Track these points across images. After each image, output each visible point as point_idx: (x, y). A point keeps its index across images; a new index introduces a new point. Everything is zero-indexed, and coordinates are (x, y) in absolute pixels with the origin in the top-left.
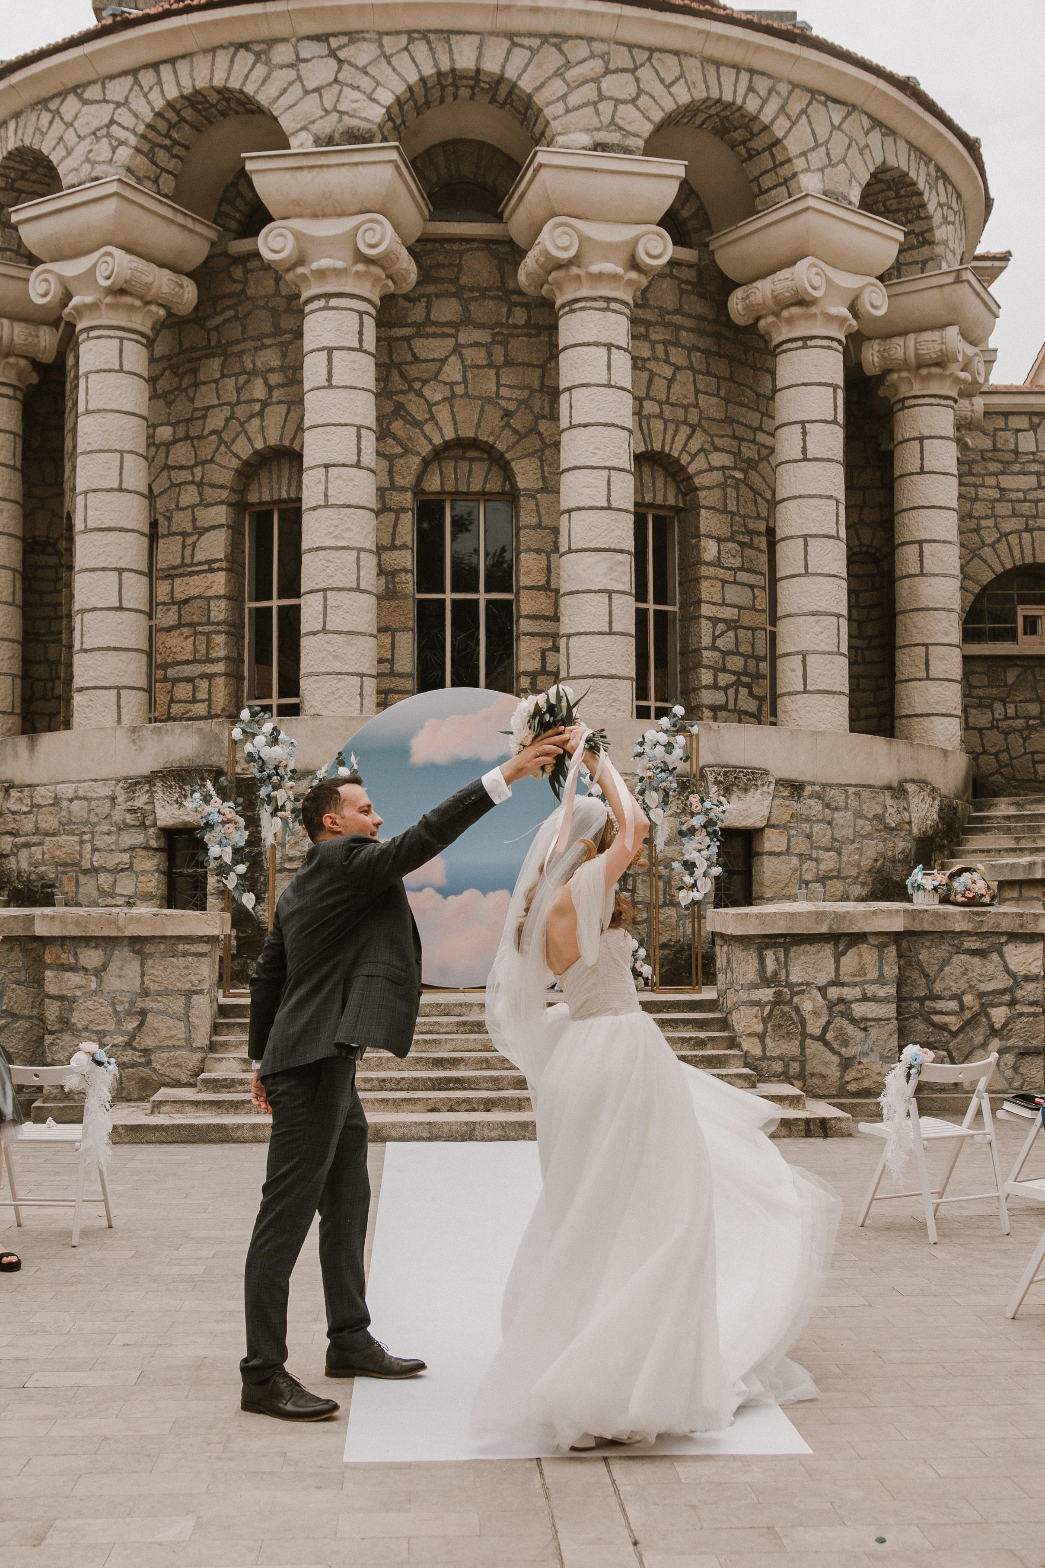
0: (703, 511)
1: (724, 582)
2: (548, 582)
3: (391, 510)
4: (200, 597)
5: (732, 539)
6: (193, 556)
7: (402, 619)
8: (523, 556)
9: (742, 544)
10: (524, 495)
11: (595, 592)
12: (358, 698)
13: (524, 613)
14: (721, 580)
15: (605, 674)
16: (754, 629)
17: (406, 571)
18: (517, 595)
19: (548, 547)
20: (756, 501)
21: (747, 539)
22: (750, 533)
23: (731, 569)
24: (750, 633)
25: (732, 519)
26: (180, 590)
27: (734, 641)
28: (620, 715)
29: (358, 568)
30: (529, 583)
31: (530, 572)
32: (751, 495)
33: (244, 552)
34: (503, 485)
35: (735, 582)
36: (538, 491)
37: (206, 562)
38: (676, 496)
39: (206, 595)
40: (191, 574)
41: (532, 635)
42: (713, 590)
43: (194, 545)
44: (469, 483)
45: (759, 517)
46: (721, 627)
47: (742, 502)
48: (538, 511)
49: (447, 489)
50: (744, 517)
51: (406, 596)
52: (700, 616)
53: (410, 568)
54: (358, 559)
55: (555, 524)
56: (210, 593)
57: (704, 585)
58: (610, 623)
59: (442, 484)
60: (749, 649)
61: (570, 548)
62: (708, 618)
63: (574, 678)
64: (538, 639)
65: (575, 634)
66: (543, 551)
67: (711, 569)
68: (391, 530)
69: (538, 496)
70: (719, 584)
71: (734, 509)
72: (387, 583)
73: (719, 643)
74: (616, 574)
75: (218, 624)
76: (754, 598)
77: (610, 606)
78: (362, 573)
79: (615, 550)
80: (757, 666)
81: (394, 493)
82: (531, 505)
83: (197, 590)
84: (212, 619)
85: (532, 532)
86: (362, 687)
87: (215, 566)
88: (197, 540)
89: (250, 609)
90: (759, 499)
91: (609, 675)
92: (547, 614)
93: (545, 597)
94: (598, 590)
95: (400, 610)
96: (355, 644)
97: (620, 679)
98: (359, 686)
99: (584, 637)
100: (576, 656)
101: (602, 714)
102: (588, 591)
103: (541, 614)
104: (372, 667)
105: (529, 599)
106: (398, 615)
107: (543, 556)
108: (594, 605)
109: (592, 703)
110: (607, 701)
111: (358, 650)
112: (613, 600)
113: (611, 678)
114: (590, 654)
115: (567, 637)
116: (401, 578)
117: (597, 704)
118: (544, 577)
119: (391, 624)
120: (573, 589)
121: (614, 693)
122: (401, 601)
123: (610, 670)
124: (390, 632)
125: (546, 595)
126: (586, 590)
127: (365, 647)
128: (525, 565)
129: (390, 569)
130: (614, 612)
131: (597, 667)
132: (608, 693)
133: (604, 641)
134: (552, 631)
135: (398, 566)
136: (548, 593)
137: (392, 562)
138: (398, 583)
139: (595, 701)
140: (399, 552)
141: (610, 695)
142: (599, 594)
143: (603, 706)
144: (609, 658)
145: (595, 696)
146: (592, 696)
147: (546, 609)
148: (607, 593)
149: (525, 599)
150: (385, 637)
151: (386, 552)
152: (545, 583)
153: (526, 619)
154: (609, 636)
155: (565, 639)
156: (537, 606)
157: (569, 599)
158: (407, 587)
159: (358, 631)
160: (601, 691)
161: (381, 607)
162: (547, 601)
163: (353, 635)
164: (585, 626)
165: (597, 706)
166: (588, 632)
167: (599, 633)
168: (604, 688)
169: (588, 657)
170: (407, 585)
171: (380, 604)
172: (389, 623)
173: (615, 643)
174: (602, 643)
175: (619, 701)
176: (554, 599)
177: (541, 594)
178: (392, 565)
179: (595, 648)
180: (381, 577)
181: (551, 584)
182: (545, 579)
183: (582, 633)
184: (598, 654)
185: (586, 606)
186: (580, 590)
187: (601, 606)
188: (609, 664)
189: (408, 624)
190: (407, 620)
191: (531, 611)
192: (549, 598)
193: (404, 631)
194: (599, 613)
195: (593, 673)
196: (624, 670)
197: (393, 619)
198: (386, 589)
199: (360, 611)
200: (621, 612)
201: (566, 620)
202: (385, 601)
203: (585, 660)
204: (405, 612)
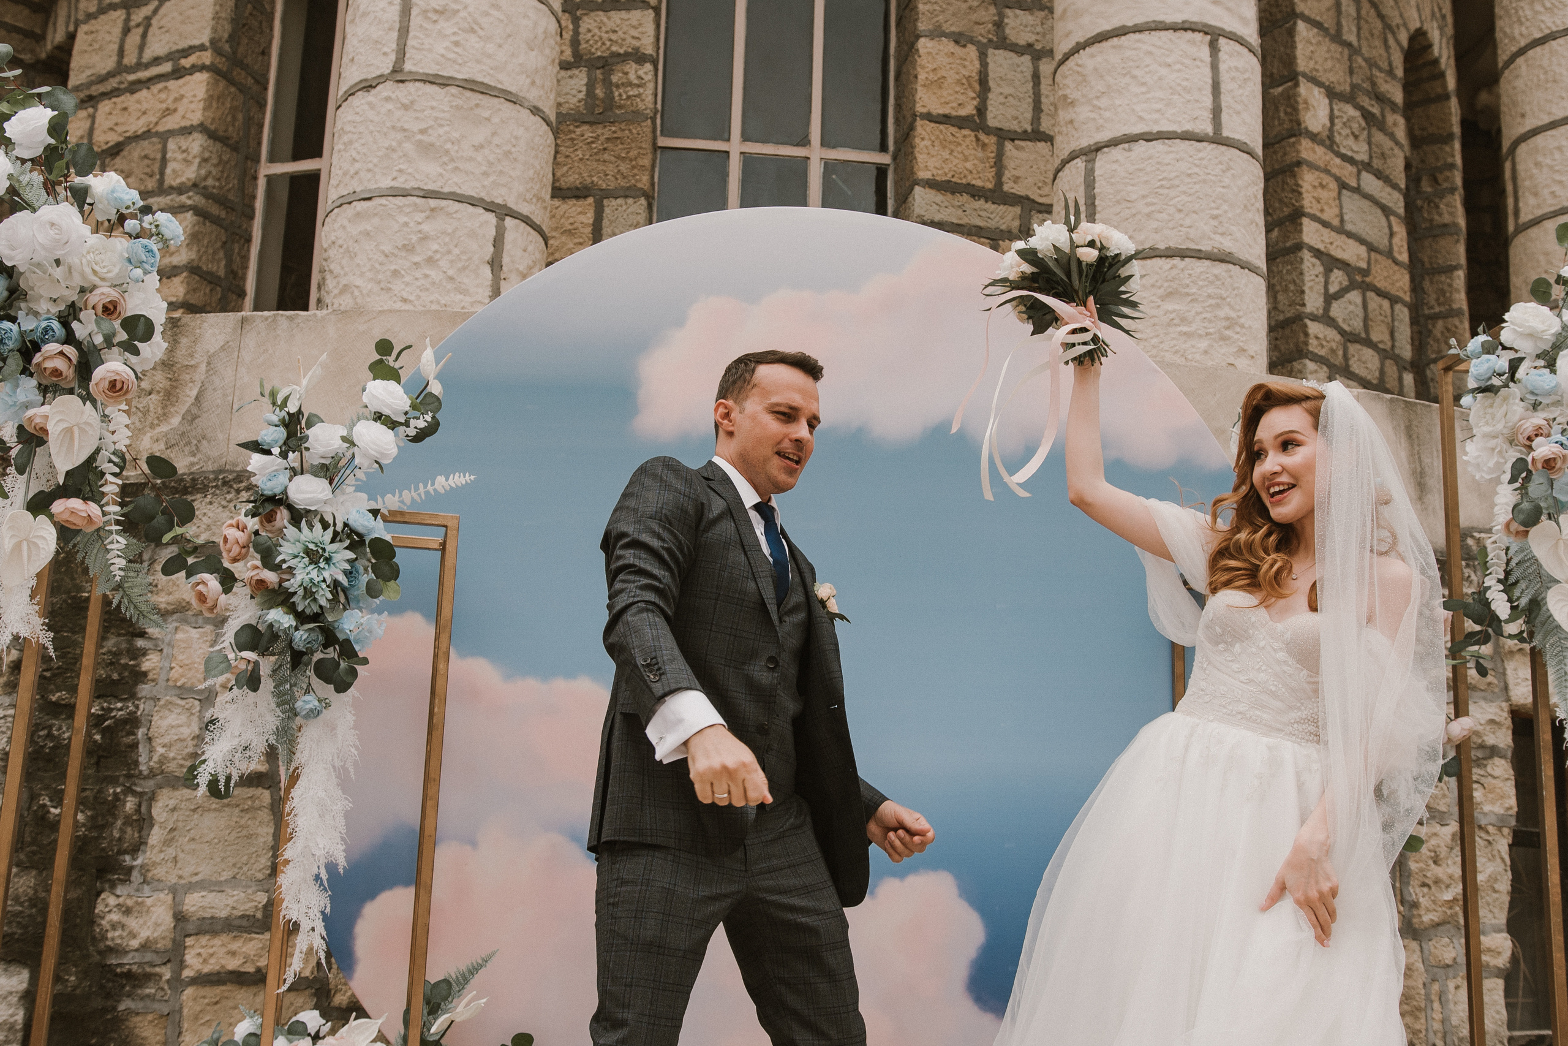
0: (1301, 26)
1: (1343, 186)
2: (981, 110)
4: (147, 134)
5: (1349, 98)
6: (142, 48)
7: (624, 167)
8: (923, 44)
9: (1367, 115)
11: (1175, 28)
12: (487, 272)
13: (923, 174)
14: (1337, 179)
15: (1205, 246)
16: (1394, 300)
17: (640, 58)
18: (901, 156)
19: (983, 32)
20: (1386, 41)
21: (1376, 110)
22: (1380, 98)
23: (1351, 161)
24: (1386, 304)
25: (1350, 59)
26: (109, 124)
27: (1361, 314)
30: (938, 109)
31: (939, 83)
32: (1379, 25)
33: (266, 53)
35: (1357, 190)
37: (170, 57)
39: (161, 128)
40: (134, 87)
42: (1324, 194)
43: (147, 22)
45: (1390, 72)
46: (1338, 278)
47: (1365, 33)
50: (1371, 63)
51: (636, 116)
52: (1299, 247)
53: (649, 50)
56: (172, 123)
57: (1308, 180)
58: (1217, 112)
60: (1386, 337)
62: (1318, 253)
65: (1114, 143)
67: (1320, 150)
70: (1333, 185)
71: (1352, 38)
72: (590, 86)
73: (1337, 310)
75: (180, 190)
76: (1392, 234)
77: (1215, 67)
80: (1400, 379)
83: (143, 121)
84: (170, 180)
86: (498, 242)
87: (186, 63)
88: (155, 11)
89: (270, 179)
90: (1391, 41)
91: (1216, 251)
92: (978, 183)
93: (974, 144)
94: (1187, 26)
95: (621, 146)
96: (488, 119)
97: (1242, 268)
98: (492, 240)
99: (1141, 147)
100: (1118, 202)
101: (1197, 357)
102: (1153, 26)
103: (964, 181)
104: (534, 200)
105: (937, 143)
106: (613, 159)
107: (972, 51)
108: (1169, 60)
109: (1169, 325)
110: (1210, 321)
111: (497, 140)
112: (1222, 55)
113: (1222, 261)
114: (1161, 191)
115: (1084, 158)
116: (626, 74)
117: (1185, 329)
118: (974, 98)
119: (595, 179)
120: (1107, 27)
121: (1229, 304)
122: (623, 126)
123: (1218, 237)
124: (591, 200)
125: (978, 139)
126: (1147, 23)
127: (516, 138)
128: (931, 66)
129: (599, 54)
130: (1224, 87)
131: (1181, 226)
132: (1213, 302)
133: (1201, 159)
134: (992, 224)
135: (621, 46)
136: (982, 137)
137: (605, 36)
138: (618, 86)
139: (1175, 321)
140: (623, 14)
141: (1218, 306)
142: (1189, 35)
143: (1200, 336)
144: (1213, 205)
145: (1177, 307)
146: (1169, 306)
147: (978, 173)
148: (1209, 37)
149: (927, 143)
150: (580, 209)
151: (592, 14)
152: (974, 112)
153: (928, 190)
154: (1214, 146)
155: (1079, 164)
156: (956, 161)
157: (1092, 56)
158: (639, 95)
159: (499, 86)
160: (1193, 294)
161: (572, 139)
162: (980, 154)
163: (482, 93)
164: (1141, 118)
165: (1185, 333)
166: (1150, 133)
167: (1187, 136)
168: (1202, 287)
169: (1154, 201)
170: (641, 90)
171: (570, 132)
172: (591, 176)
173: (1229, 168)
174: (1197, 166)
175: (1242, 326)
176: (994, 148)
177: (965, 136)
178: (604, 44)
179: (1177, 176)
180: (576, 72)
181: (990, 115)
182: (975, 103)
183: (1131, 139)
184: (1185, 193)
185: (1147, 66)
186: (1130, 24)
187: (1198, 67)
188: (1215, 223)
189: (637, 181)
190: (635, 171)
191: (940, 172)
192: (984, 146)
193: (626, 197)
194: (1185, 83)
195: (1172, 244)
196: (1250, 246)
197: (601, 167)
198: (586, 100)
199: (509, 36)
200: (1241, 91)
201: (1083, 113)
202: (578, 131)
203: (1147, 210)
204: (632, 154)
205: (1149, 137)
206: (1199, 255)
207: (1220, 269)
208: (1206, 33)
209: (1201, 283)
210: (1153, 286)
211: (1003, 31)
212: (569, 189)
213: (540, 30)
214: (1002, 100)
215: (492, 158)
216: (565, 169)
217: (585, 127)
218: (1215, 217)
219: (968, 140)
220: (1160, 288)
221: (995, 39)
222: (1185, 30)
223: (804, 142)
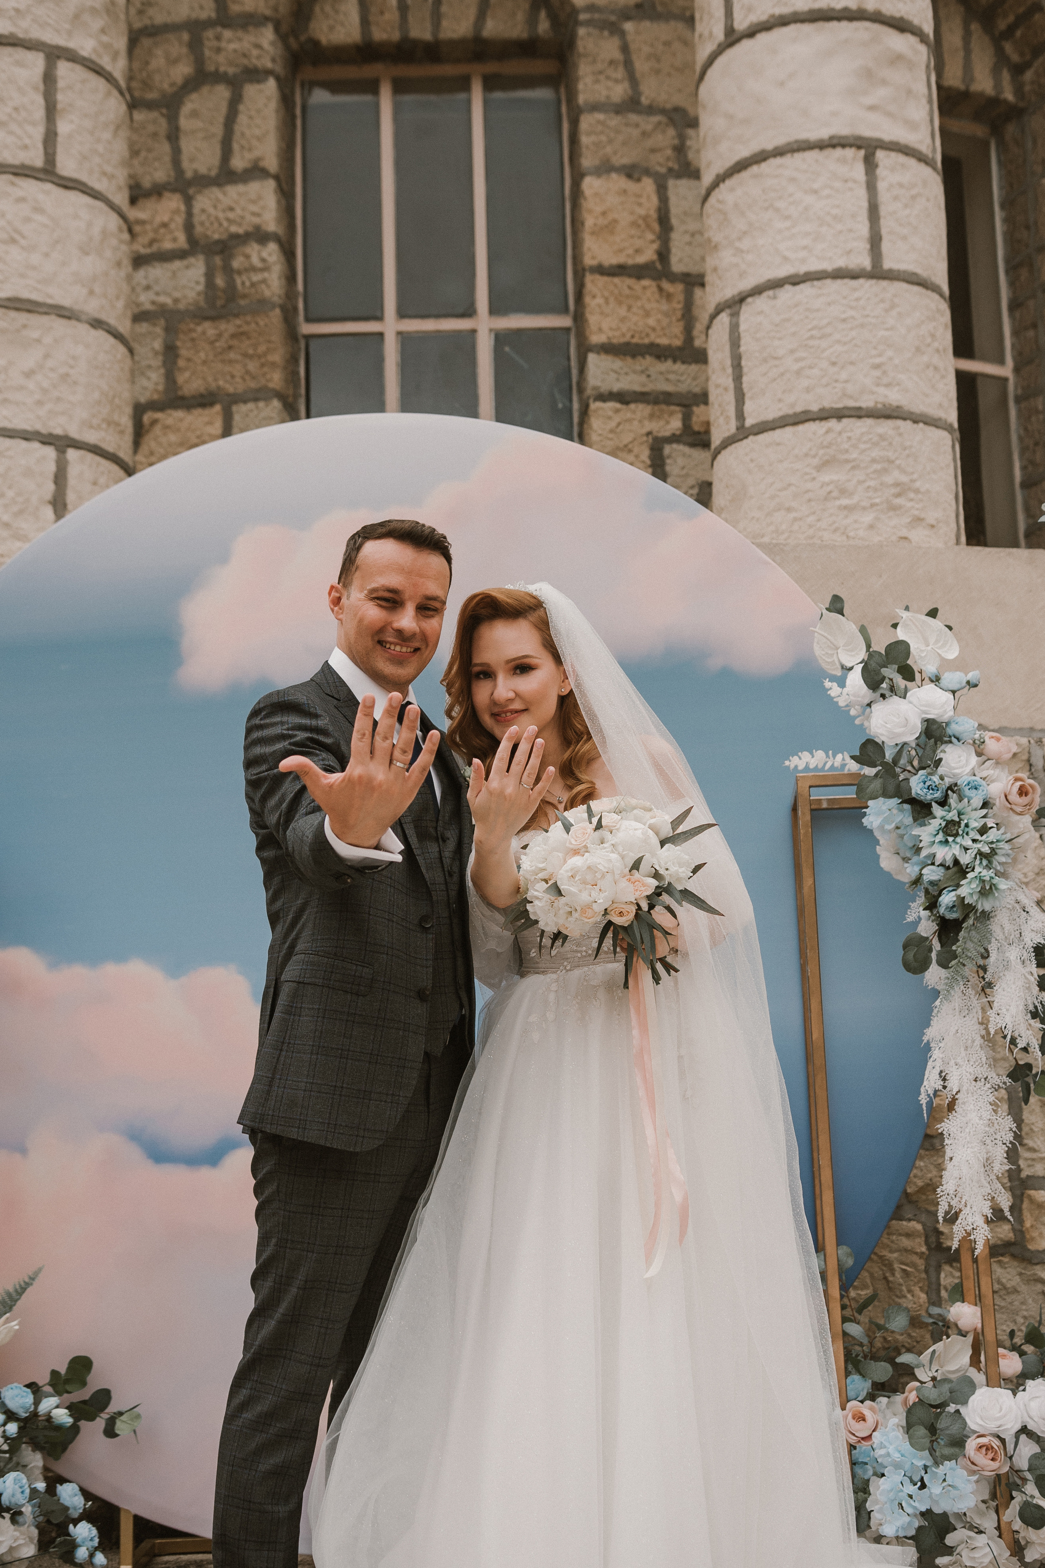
2: (663, 255)
3: (218, 78)
7: (252, 366)
8: (590, 185)
10: (589, 23)
11: (821, 146)
12: (48, 511)
13: (596, 339)
15: (866, 402)
17: (260, 236)
18: (579, 318)
19: (660, 161)
28: (918, 535)
29: (51, 110)
30: (610, 259)
31: (610, 228)
34: (532, 21)
36: (626, 15)
38: (996, 71)
41: (623, 398)
44: (437, 18)
48: (628, 64)
49: (379, 35)
51: (262, 305)
53: (272, 227)
54: (49, 79)
55: (678, 100)
58: (875, 241)
59: (365, 22)
61: (730, 31)
63: (763, 428)
64: (641, 410)
65: (758, 291)
66: (647, 172)
68: (218, 130)
69: (628, 26)
72: (210, 276)
74: (880, 94)
77: (871, 186)
78: (63, 127)
79: (878, 18)
81: (227, 34)
82: (610, 48)
85: (614, 121)
86: (60, 478)
91: (879, 406)
92: (664, 341)
93: (657, 296)
94: (835, 141)
95: (248, 342)
96: (38, 341)
97: (915, 422)
98: (51, 476)
99: (787, 293)
100: (765, 360)
101: (861, 533)
102: (795, 146)
103: (646, 341)
104: (104, 426)
105: (612, 300)
106: (239, 357)
107: (648, 185)
108: (816, 186)
109: (826, 499)
110: (876, 490)
111: (50, 363)
112: (880, 172)
113: (888, 417)
114: (811, 343)
115: (728, 311)
116: (248, 257)
117: (845, 502)
118: (653, 242)
119: (221, 383)
120: (745, 152)
121: (899, 467)
122: (248, 318)
123: (882, 390)
124: (218, 408)
125: (660, 289)
126: (789, 144)
127: (74, 358)
128: (598, 209)
129: (216, 236)
130: (883, 211)
131: (836, 381)
132: (878, 467)
133: (857, 299)
134: (683, 388)
135: (240, 225)
136: (666, 285)
137: (221, 215)
138: (239, 273)
139: (835, 494)
140: (241, 188)
141: (885, 471)
142: (839, 152)
143: (864, 508)
144: (874, 352)
145: (835, 477)
146: (826, 477)
147: (663, 329)
148: (862, 152)
149: (599, 300)
150: (206, 419)
151: (207, 191)
152: (655, 257)
153: (603, 356)
154: (874, 281)
155: (724, 318)
156: (635, 319)
157: (732, 190)
158: (264, 281)
159: (50, 301)
160: (854, 460)
161: (193, 340)
162: (665, 307)
163: (29, 311)
164: (786, 259)
165: (846, 507)
166: (796, 275)
167: (839, 274)
168: (864, 451)
169: (804, 354)
170: (266, 275)
171: (191, 330)
172: (216, 380)
173: (893, 306)
174: (851, 308)
175: (917, 491)
176: (681, 297)
177: (644, 288)
178: (221, 225)
179: (829, 324)
180: (192, 260)
181: (674, 260)
182: (655, 246)
183: (776, 284)
184: (838, 342)
185: (791, 195)
186: (769, 146)
187: (851, 189)
188: (877, 373)
189: (268, 381)
190: (265, 369)
191: (617, 334)
192: (669, 297)
193: (256, 400)
194: (835, 211)
195: (827, 404)
196: (927, 395)
197: (227, 368)
198: (206, 294)
199: (57, 242)
200: (907, 212)
201: (725, 258)
202: (199, 329)
203: (796, 367)
204: (262, 349)
205: (795, 280)
206: (858, 413)
207: (885, 427)
208: (859, 147)
209: (862, 446)
210: (806, 455)
211: (686, 156)
212: (194, 397)
213: (96, 231)
214: (687, 238)
215: (45, 384)
216: (187, 374)
217: (207, 325)
218: (877, 367)
219: (648, 293)
220: (814, 456)
221: (676, 167)
222: (834, 146)
223: (469, 312)
